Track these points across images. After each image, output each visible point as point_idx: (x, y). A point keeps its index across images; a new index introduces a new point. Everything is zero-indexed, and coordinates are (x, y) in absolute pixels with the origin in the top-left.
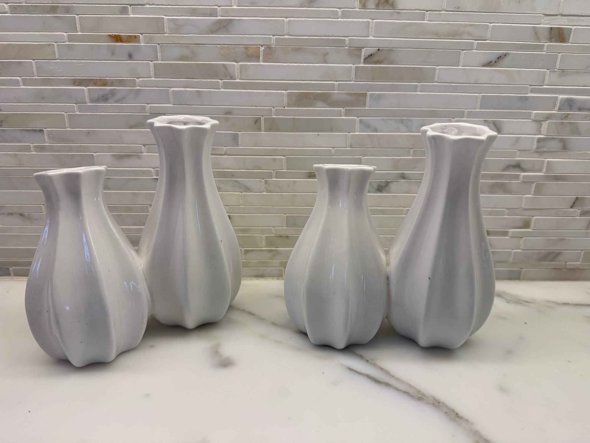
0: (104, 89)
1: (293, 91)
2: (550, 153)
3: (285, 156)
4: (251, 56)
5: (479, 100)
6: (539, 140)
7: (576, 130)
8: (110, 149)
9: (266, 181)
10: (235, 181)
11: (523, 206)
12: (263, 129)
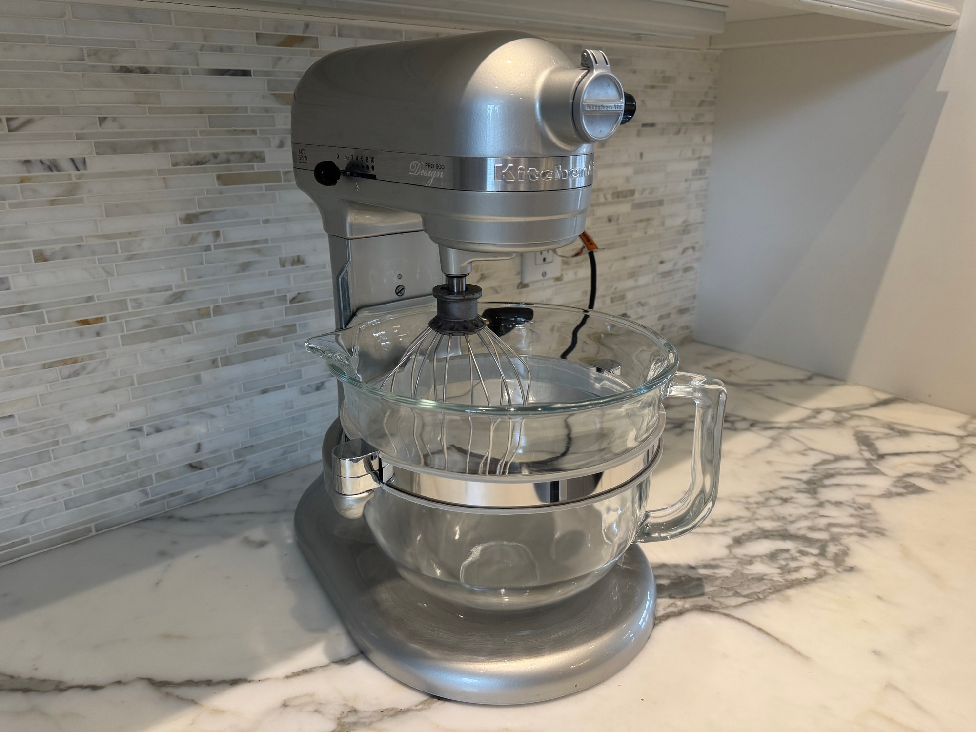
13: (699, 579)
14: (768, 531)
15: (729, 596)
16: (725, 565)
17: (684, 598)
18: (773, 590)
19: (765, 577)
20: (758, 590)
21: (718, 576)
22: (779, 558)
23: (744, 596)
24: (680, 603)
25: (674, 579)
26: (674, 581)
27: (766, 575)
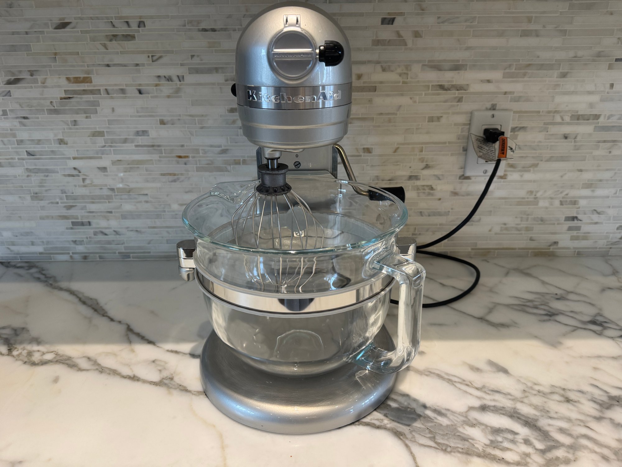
13: (419, 416)
14: (519, 414)
15: (424, 436)
16: (451, 417)
17: (393, 420)
18: (464, 451)
19: (470, 440)
20: (452, 445)
21: (435, 421)
22: (501, 435)
23: (436, 443)
24: (386, 421)
25: (402, 407)
26: (400, 408)
27: (473, 439)
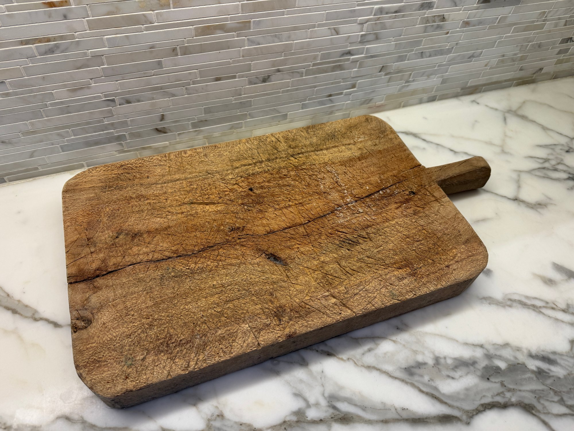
0: (49, 44)
1: (198, 26)
2: (369, 42)
3: (197, 70)
4: (163, 5)
5: (325, 16)
6: (362, 35)
7: (384, 27)
8: (65, 86)
9: (186, 88)
10: (164, 91)
11: (352, 76)
12: (179, 54)
